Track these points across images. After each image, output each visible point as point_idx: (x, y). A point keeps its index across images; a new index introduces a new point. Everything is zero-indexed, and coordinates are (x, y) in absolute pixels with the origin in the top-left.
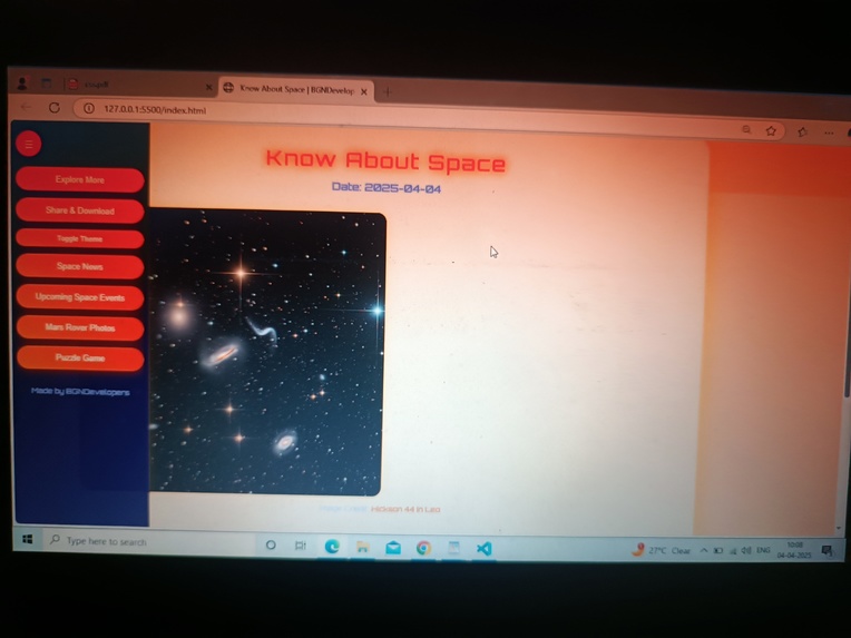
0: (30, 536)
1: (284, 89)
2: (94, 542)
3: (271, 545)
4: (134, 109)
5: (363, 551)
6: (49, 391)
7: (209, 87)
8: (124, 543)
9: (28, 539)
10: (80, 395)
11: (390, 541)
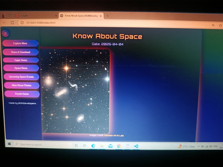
0: (10, 143)
1: (77, 16)
2: (28, 145)
3: (76, 145)
4: (35, 23)
5: (102, 147)
6: (14, 103)
7: (56, 16)
8: (36, 145)
9: (9, 144)
10: (22, 104)
11: (110, 144)
